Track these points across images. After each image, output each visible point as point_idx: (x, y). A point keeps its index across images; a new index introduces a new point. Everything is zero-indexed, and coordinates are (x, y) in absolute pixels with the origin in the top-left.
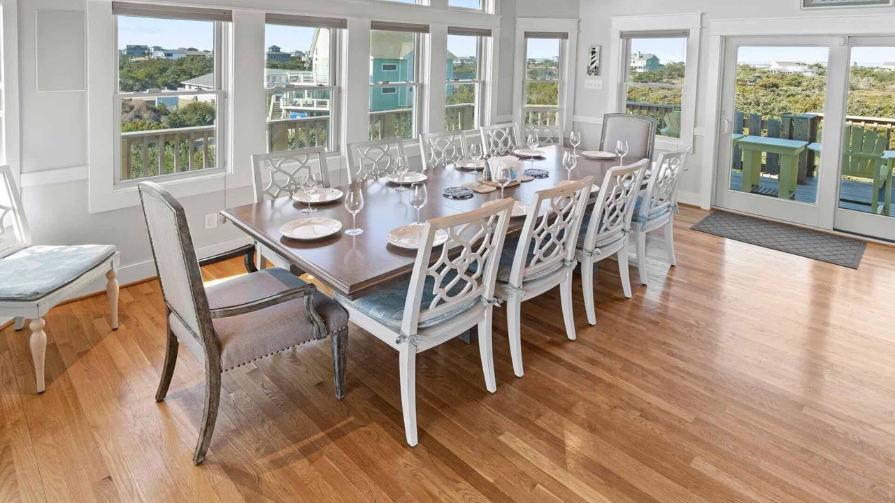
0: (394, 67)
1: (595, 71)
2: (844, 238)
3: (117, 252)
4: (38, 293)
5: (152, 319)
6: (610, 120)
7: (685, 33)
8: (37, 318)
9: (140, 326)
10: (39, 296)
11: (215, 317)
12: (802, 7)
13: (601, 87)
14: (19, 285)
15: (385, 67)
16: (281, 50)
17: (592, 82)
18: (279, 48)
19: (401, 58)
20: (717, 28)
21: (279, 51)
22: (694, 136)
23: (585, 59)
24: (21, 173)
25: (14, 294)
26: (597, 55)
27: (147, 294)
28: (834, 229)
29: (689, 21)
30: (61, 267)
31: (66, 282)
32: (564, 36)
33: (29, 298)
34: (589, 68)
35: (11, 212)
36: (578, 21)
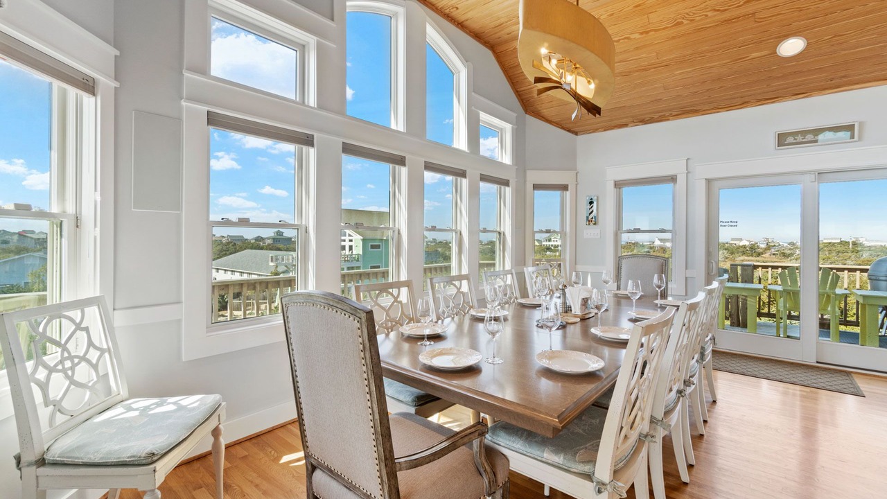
0: (378, 247)
1: (592, 221)
2: (830, 369)
3: (223, 404)
4: (154, 454)
5: (257, 486)
6: (624, 262)
7: (673, 179)
8: (153, 488)
9: (247, 496)
10: (156, 458)
11: (400, 470)
12: (777, 148)
13: (599, 236)
14: (130, 444)
15: (373, 247)
16: (284, 235)
17: (590, 232)
18: (283, 233)
19: (385, 238)
20: (703, 171)
21: (282, 235)
22: (686, 278)
23: (584, 208)
24: (114, 309)
25: (125, 457)
26: (595, 204)
27: (242, 458)
28: (817, 362)
29: (676, 167)
30: (171, 421)
31: (181, 439)
32: (564, 188)
33: (144, 462)
34: (588, 217)
35: (107, 355)
36: (577, 173)
